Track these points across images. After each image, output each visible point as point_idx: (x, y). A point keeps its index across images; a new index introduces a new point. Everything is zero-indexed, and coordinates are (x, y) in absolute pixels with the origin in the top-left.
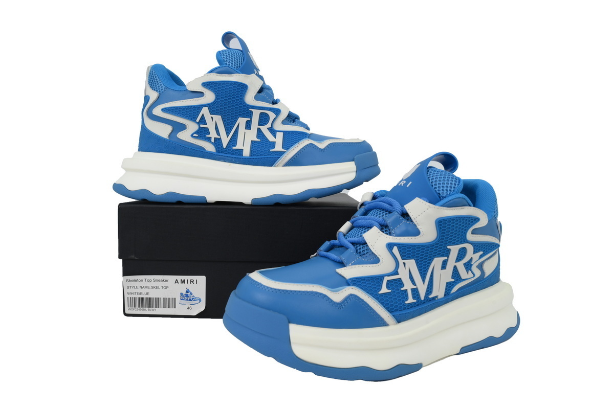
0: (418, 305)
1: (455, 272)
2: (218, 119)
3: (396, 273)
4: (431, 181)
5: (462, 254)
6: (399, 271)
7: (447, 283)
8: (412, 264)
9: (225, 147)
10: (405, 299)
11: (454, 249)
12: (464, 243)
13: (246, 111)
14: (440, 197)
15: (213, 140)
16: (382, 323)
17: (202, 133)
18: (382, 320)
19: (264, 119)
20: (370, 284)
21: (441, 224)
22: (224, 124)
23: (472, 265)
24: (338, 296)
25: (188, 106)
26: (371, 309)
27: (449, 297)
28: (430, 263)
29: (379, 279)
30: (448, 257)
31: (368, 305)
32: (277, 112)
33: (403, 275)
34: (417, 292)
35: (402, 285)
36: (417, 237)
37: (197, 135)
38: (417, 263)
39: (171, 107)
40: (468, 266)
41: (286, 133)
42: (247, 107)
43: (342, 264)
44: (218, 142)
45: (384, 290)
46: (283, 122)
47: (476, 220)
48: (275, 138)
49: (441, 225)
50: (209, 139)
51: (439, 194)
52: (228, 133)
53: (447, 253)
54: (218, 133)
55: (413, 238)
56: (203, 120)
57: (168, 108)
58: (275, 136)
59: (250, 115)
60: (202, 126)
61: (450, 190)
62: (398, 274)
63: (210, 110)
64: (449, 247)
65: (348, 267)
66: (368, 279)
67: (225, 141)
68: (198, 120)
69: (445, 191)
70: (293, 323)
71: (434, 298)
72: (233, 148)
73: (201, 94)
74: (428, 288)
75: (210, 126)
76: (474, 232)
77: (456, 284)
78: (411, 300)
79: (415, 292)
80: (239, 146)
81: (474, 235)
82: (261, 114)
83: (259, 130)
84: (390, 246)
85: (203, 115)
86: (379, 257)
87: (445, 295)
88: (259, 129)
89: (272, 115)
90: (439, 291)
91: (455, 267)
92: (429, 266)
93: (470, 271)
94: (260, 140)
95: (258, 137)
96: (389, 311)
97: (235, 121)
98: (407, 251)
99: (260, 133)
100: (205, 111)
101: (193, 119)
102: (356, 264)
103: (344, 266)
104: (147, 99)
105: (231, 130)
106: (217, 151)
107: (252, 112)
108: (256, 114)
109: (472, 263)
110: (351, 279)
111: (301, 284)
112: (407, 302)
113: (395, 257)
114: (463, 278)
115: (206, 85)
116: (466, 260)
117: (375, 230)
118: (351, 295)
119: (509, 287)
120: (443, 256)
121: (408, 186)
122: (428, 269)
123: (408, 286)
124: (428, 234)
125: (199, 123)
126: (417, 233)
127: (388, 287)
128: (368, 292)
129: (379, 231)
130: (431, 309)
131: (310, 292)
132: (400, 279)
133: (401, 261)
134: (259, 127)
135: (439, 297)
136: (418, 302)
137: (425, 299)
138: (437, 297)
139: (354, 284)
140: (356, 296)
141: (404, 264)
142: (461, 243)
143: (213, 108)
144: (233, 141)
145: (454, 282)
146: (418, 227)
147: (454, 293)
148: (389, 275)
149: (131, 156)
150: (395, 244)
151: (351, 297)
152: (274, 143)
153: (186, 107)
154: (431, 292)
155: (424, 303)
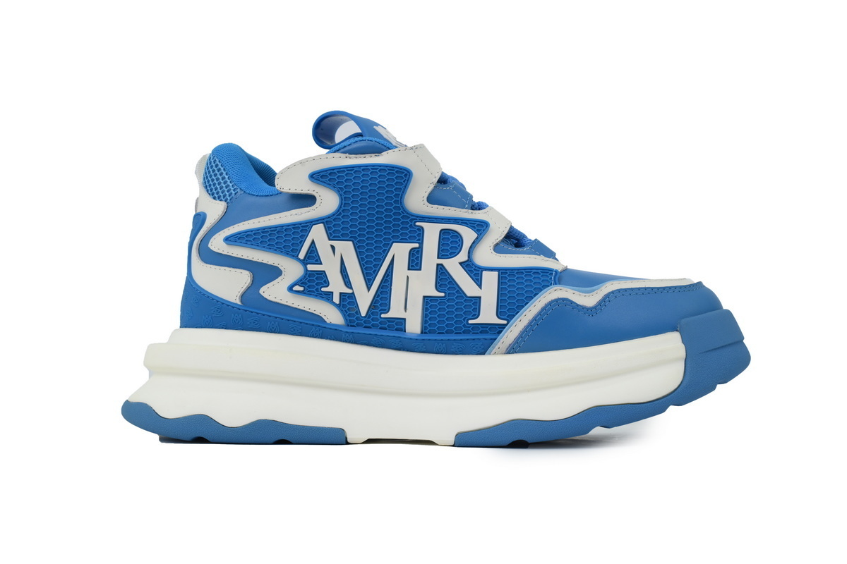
2: (347, 249)
9: (363, 313)
13: (409, 228)
15: (336, 299)
17: (313, 284)
19: (449, 244)
22: (360, 260)
25: (282, 226)
32: (481, 227)
37: (301, 289)
39: (246, 232)
41: (504, 274)
42: (411, 220)
44: (347, 303)
46: (497, 248)
48: (480, 286)
50: (328, 297)
52: (369, 280)
54: (348, 283)
56: (313, 256)
57: (240, 233)
58: (479, 282)
59: (418, 236)
60: (311, 267)
63: (327, 229)
67: (364, 300)
68: (302, 255)
72: (383, 316)
73: (308, 200)
75: (330, 266)
80: (395, 311)
82: (443, 232)
83: (441, 270)
85: (313, 242)
88: (440, 267)
89: (468, 235)
94: (443, 294)
95: (438, 286)
97: (384, 251)
99: (443, 277)
100: (318, 234)
101: (292, 253)
104: (199, 219)
105: (376, 272)
106: (349, 323)
107: (422, 229)
108: (432, 233)
115: (320, 177)
125: (304, 262)
134: (440, 261)
143: (336, 227)
144: (382, 299)
149: (164, 338)
152: (477, 300)
153: (276, 227)
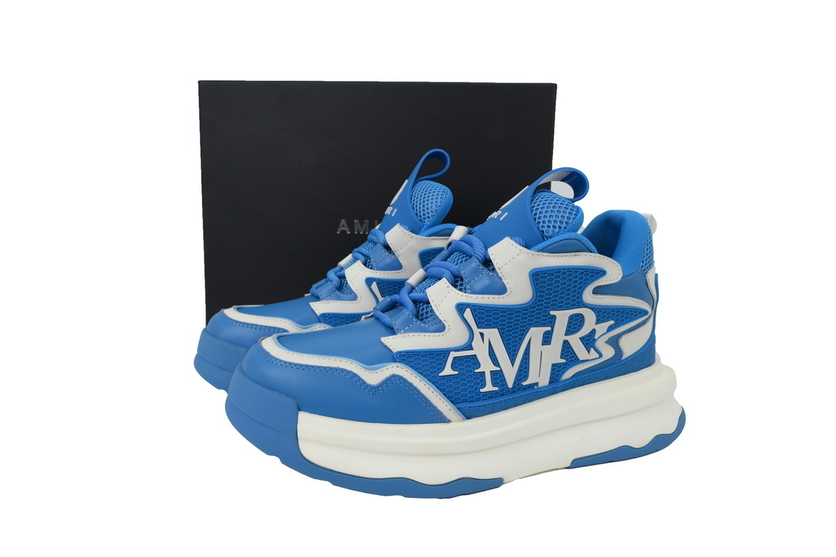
0: (503, 395)
1: (567, 349)
3: (469, 347)
4: (534, 212)
5: (575, 324)
6: (473, 344)
7: (554, 365)
8: (493, 335)
10: (479, 386)
11: (562, 317)
12: (579, 307)
14: (543, 237)
16: (440, 418)
18: (440, 413)
20: (426, 362)
21: (538, 277)
23: (595, 340)
24: (374, 377)
26: (423, 397)
27: (557, 384)
28: (524, 335)
29: (442, 354)
30: (553, 328)
31: (418, 391)
33: (480, 350)
34: (501, 376)
35: (478, 365)
36: (501, 296)
38: (501, 334)
40: (589, 341)
43: (391, 331)
45: (448, 371)
47: (601, 273)
49: (537, 280)
51: (543, 231)
53: (552, 321)
55: (496, 296)
61: (560, 227)
62: (472, 349)
64: (552, 313)
65: (399, 335)
66: (424, 354)
69: (552, 228)
70: (305, 411)
71: (531, 386)
74: (520, 370)
76: (597, 291)
77: (570, 367)
78: (489, 387)
79: (498, 377)
81: (599, 296)
84: (461, 308)
86: (444, 323)
87: (551, 382)
90: (539, 375)
91: (566, 343)
92: (522, 340)
93: (592, 350)
96: (452, 402)
98: (485, 317)
102: (410, 332)
103: (395, 334)
109: (596, 338)
110: (398, 353)
111: (325, 357)
112: (482, 390)
113: (468, 324)
114: (581, 358)
116: (584, 331)
117: (444, 283)
118: (394, 376)
119: (670, 371)
120: (543, 325)
121: (501, 219)
122: (520, 344)
123: (486, 366)
124: (519, 292)
126: (502, 290)
127: (453, 367)
128: (420, 373)
129: (449, 284)
130: (525, 402)
131: (334, 368)
132: (475, 355)
133: (476, 331)
135: (540, 385)
136: (500, 390)
137: (514, 387)
138: (537, 384)
139: (401, 361)
140: (400, 378)
141: (482, 335)
142: (573, 307)
145: (566, 364)
146: (504, 281)
147: (567, 380)
148: (457, 350)
150: (468, 305)
151: (394, 379)
154: (526, 377)
155: (515, 392)
